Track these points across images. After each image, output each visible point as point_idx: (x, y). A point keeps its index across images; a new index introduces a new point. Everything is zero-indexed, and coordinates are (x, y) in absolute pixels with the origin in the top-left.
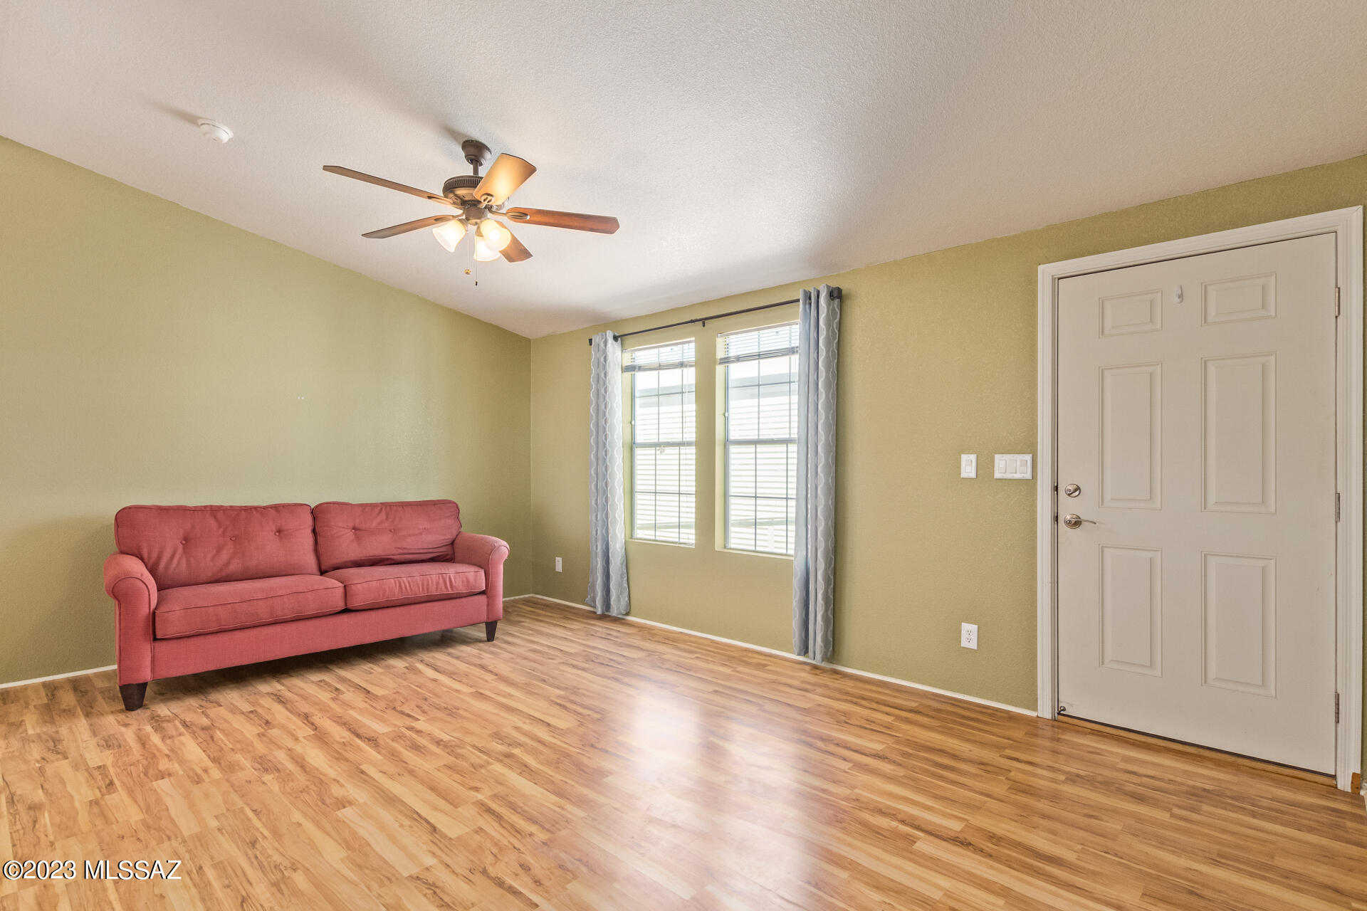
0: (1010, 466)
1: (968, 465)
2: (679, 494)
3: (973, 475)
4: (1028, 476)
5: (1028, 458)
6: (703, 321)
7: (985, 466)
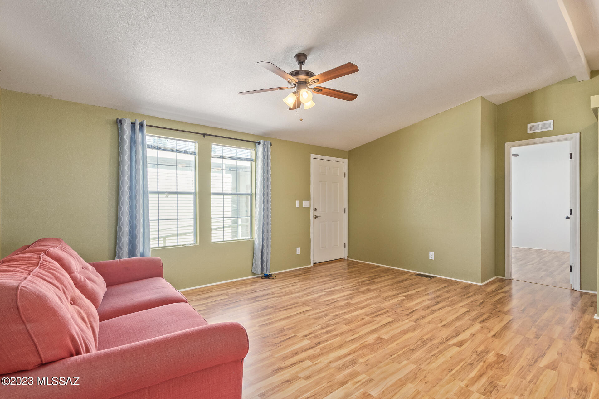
0: (306, 204)
1: (298, 204)
2: (178, 219)
3: (299, 207)
4: (309, 207)
5: (309, 201)
6: (204, 135)
7: (301, 204)
